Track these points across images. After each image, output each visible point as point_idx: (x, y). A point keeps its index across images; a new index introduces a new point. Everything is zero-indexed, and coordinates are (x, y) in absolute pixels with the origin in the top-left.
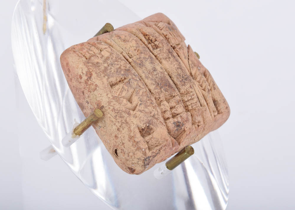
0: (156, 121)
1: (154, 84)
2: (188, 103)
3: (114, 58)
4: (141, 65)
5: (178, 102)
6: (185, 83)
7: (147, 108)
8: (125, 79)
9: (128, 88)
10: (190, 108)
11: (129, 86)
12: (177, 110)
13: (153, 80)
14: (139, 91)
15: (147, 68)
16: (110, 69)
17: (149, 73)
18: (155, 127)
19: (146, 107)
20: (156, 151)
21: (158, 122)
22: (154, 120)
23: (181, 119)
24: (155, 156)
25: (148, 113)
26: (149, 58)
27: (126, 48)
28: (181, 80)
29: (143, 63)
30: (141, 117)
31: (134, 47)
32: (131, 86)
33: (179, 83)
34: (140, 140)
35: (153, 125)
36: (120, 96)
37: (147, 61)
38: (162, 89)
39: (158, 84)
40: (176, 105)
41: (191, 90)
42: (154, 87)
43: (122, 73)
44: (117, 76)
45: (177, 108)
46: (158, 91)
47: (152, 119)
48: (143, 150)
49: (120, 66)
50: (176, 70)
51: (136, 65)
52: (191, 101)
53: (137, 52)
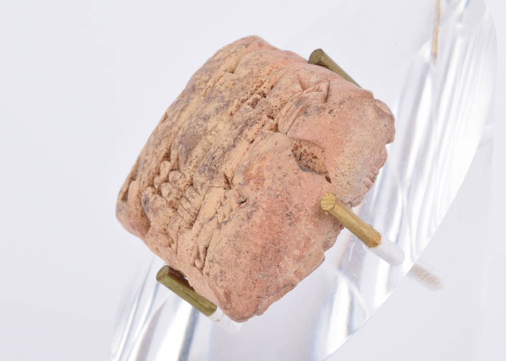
1: (184, 131)
4: (209, 100)
6: (203, 172)
12: (164, 189)
13: (189, 125)
15: (205, 108)
17: (198, 115)
26: (225, 103)
29: (213, 100)
37: (219, 102)
40: (170, 182)
42: (181, 134)
45: (167, 186)
50: (219, 148)
53: (231, 84)
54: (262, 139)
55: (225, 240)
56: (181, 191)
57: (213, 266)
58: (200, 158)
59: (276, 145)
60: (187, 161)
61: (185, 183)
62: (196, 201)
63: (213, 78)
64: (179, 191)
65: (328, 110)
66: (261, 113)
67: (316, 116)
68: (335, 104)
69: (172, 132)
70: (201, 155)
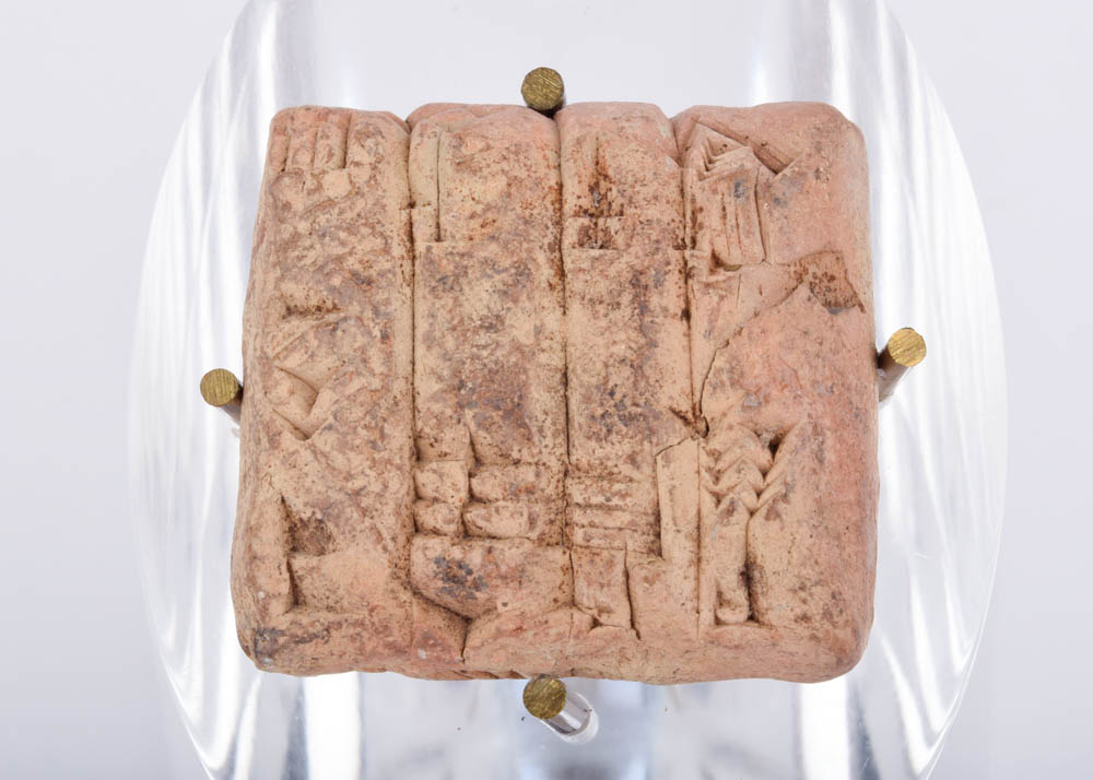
0: (355, 515)
1: (440, 378)
2: (577, 516)
3: (349, 215)
4: (448, 284)
5: (514, 493)
6: (609, 431)
7: (345, 454)
8: (335, 307)
9: (319, 346)
10: (578, 536)
11: (325, 339)
12: (488, 521)
13: (450, 360)
14: (351, 380)
15: (460, 305)
16: (305, 249)
17: (454, 329)
18: (341, 537)
19: (344, 446)
20: (312, 624)
21: (363, 526)
22: (348, 510)
23: (483, 560)
24: (302, 641)
25: (336, 472)
26: (513, 271)
27: (449, 195)
28: (600, 411)
29: (461, 280)
30: (306, 474)
31: (478, 202)
32: (332, 346)
33: (582, 420)
34: (265, 554)
35: (337, 526)
36: (277, 363)
37: (491, 277)
38: (469, 414)
39: (462, 385)
40: (504, 499)
41: (626, 469)
42: (437, 387)
43: (336, 281)
44: (310, 285)
45: (497, 511)
46: (442, 413)
47: (342, 503)
48: (262, 595)
49: (347, 250)
50: (606, 366)
51: (427, 274)
52: (599, 512)
53: (477, 226)
54: (722, 298)
55: (805, 530)
56: (554, 501)
57: (811, 595)
58: (554, 410)
59: (761, 293)
60: (530, 433)
61: (554, 481)
62: (641, 498)
63: (395, 235)
64: (548, 504)
65: (811, 175)
66: (658, 249)
67: (800, 197)
68: (810, 155)
69: (395, 397)
70: (553, 403)
